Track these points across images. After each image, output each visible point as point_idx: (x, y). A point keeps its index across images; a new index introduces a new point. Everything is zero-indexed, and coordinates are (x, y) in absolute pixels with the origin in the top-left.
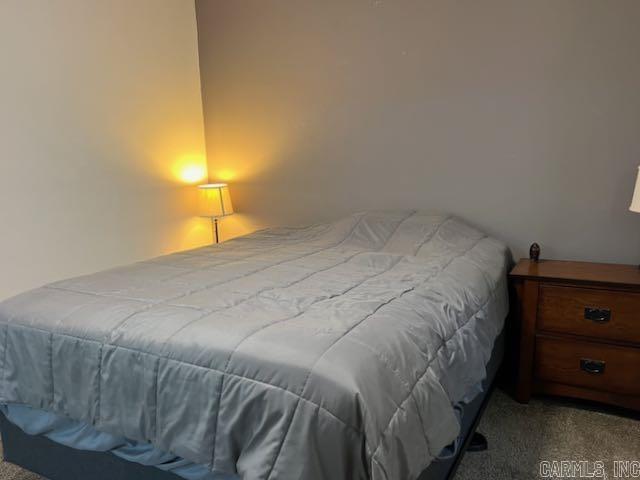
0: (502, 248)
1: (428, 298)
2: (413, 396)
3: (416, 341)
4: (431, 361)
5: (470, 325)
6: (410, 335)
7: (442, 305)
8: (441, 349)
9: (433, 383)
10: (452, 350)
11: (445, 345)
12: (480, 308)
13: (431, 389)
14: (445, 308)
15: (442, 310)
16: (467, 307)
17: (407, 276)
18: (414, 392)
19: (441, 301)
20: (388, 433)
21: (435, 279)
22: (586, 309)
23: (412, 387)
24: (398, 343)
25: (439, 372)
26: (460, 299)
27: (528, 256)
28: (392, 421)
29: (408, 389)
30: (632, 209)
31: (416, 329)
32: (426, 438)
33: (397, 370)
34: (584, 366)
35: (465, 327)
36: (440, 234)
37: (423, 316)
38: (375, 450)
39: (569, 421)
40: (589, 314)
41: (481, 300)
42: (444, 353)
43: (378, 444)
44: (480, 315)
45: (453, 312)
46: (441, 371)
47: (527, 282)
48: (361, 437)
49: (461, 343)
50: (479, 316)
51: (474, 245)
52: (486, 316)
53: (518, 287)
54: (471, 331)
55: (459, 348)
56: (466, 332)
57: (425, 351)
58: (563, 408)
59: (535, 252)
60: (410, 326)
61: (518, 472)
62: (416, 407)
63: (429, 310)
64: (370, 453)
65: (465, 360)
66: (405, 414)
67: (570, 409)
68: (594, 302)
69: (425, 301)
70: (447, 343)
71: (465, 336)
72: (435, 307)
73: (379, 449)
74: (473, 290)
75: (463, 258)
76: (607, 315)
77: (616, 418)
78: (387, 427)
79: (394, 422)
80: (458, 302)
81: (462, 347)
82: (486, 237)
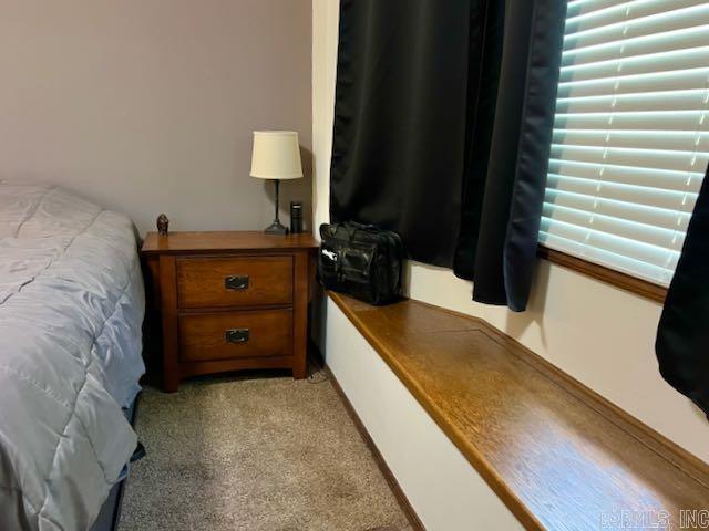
0: (128, 222)
1: (60, 288)
2: (77, 416)
3: (62, 343)
4: (87, 366)
5: (117, 314)
6: (53, 338)
7: (80, 295)
8: (94, 348)
9: (97, 391)
10: (106, 347)
11: (96, 344)
12: (122, 292)
13: (97, 401)
14: (86, 296)
15: (83, 301)
16: (109, 293)
17: (17, 263)
18: (77, 410)
19: (78, 290)
20: (55, 475)
21: (57, 263)
22: (227, 279)
23: (74, 404)
24: (40, 351)
25: (101, 377)
26: (100, 285)
27: (156, 229)
28: (57, 455)
29: (69, 409)
30: (253, 174)
31: (58, 329)
32: (100, 463)
33: (48, 388)
34: (230, 337)
35: (113, 317)
36: (44, 208)
37: (63, 311)
38: (42, 504)
39: (222, 397)
40: (230, 284)
41: (121, 283)
42: (98, 352)
43: (45, 495)
44: (124, 300)
45: (95, 301)
46: (102, 375)
47: (161, 257)
48: (14, 493)
49: (113, 336)
50: (123, 303)
51: (94, 220)
52: (130, 300)
53: (153, 264)
54: (120, 320)
55: (113, 343)
56: (115, 323)
57: (78, 355)
58: (212, 386)
59: (163, 225)
60: (50, 327)
61: (186, 467)
62: (82, 428)
63: (66, 301)
64: (33, 511)
65: (122, 356)
66: (71, 442)
67: (220, 385)
68: (231, 270)
69: (59, 292)
70: (98, 340)
71: (117, 328)
72: (73, 298)
73: (48, 501)
74: (111, 272)
75: (86, 235)
76: (246, 281)
77: (263, 381)
78: (50, 467)
79: (60, 459)
80: (98, 288)
81: (115, 341)
82: (104, 209)
